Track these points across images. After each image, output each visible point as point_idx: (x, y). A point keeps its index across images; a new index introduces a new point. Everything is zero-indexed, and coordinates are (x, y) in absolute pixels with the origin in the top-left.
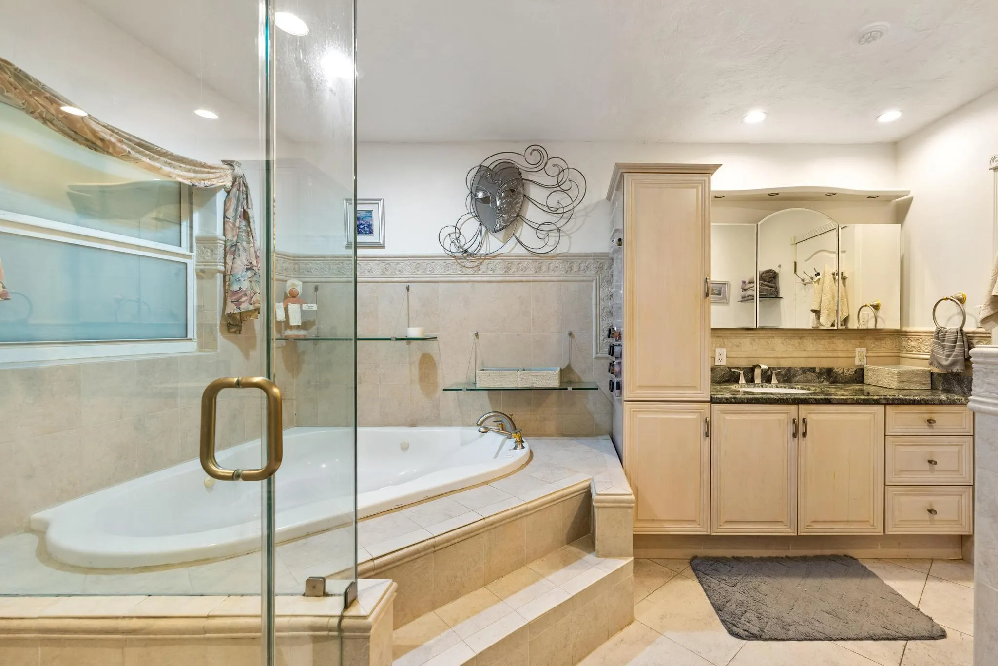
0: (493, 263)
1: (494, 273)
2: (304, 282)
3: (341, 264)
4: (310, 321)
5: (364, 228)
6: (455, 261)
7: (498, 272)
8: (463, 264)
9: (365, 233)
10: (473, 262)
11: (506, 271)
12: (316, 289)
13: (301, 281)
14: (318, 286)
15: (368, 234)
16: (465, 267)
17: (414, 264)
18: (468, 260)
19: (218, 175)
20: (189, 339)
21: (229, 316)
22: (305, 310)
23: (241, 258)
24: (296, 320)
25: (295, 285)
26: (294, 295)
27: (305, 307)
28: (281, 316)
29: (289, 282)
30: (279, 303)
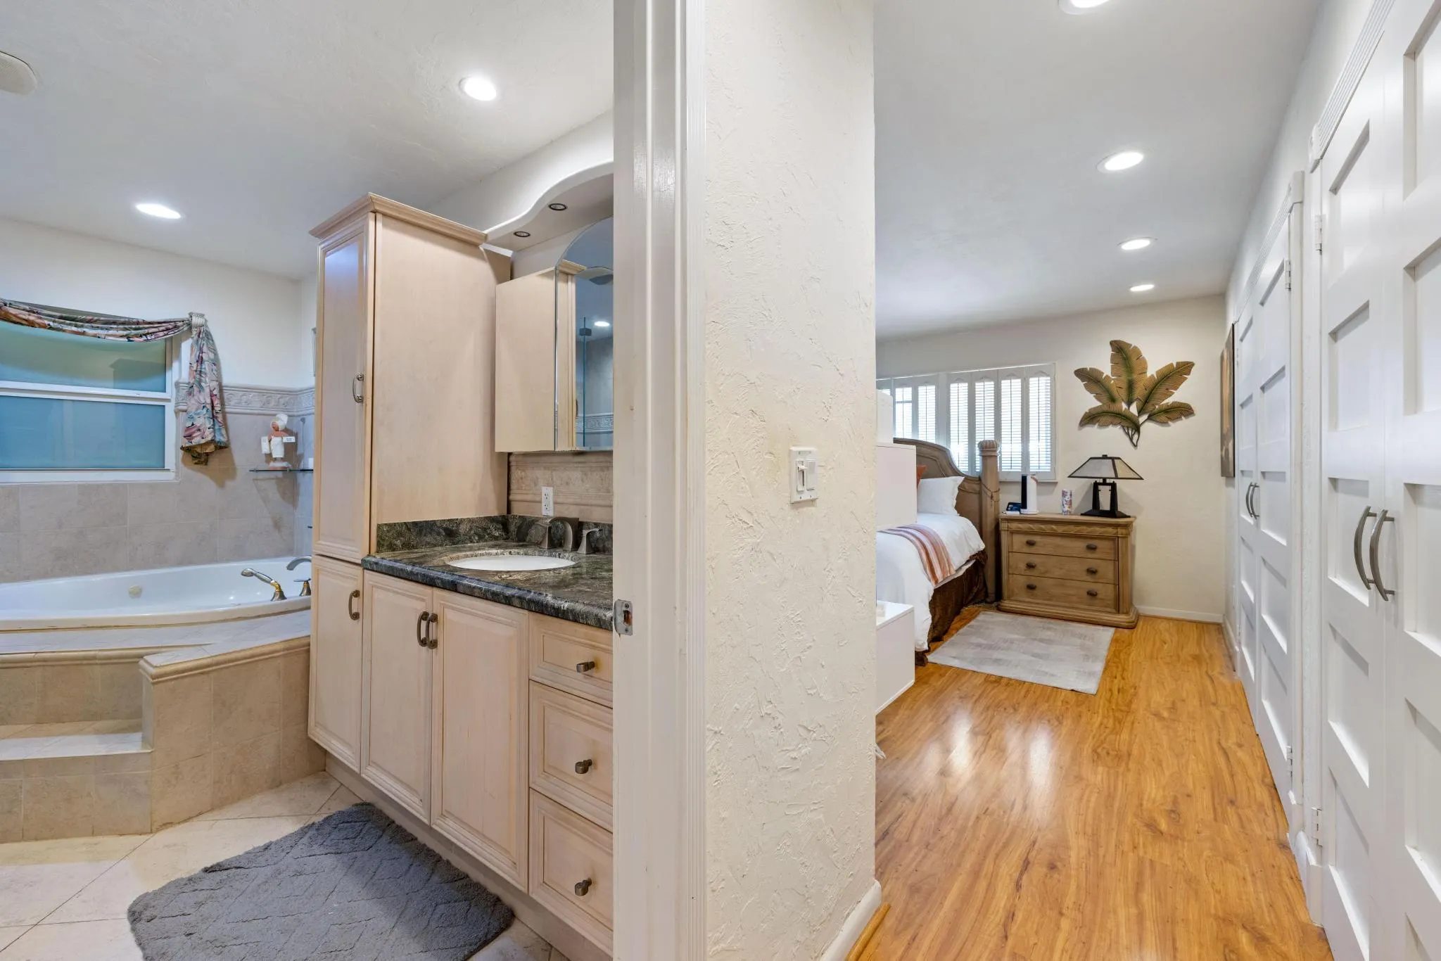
2: (289, 416)
12: (303, 420)
13: (287, 415)
14: (304, 418)
19: (162, 328)
20: (169, 470)
21: (187, 450)
22: (288, 443)
23: (196, 398)
24: (278, 452)
25: (279, 419)
26: (277, 429)
27: (286, 439)
28: (265, 448)
29: (277, 416)
30: (266, 435)
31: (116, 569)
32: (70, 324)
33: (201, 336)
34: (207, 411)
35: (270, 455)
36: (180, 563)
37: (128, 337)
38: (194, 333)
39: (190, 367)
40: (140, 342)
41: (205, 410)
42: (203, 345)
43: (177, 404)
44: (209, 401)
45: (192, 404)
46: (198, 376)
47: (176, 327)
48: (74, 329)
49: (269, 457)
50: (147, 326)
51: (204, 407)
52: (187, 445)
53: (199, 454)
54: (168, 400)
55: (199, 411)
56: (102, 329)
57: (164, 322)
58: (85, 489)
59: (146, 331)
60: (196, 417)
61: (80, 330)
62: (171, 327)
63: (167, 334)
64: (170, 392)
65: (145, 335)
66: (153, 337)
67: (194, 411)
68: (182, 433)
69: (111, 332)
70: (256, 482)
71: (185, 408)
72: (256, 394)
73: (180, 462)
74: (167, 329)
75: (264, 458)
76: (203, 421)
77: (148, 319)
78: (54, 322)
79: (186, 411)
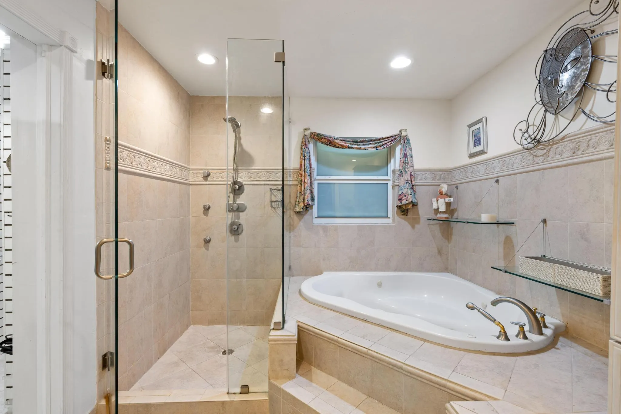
0: (560, 146)
1: (562, 157)
2: (448, 185)
3: (466, 170)
4: (455, 209)
5: (477, 142)
6: (529, 152)
7: (566, 155)
8: (535, 154)
9: (478, 145)
10: (543, 149)
11: (574, 153)
12: (457, 187)
13: (447, 184)
14: (458, 186)
15: (479, 145)
16: (536, 156)
17: (502, 162)
18: (539, 149)
19: (389, 141)
20: (389, 218)
21: (399, 207)
22: (448, 202)
23: (403, 177)
24: (443, 208)
25: (442, 187)
26: (441, 193)
27: (447, 200)
28: (435, 206)
29: (441, 186)
30: (434, 198)
31: (371, 270)
32: (355, 144)
33: (405, 142)
34: (409, 185)
35: (438, 209)
36: (396, 270)
37: (376, 147)
38: (402, 141)
39: (400, 160)
40: (381, 149)
41: (408, 184)
42: (407, 147)
43: (394, 182)
44: (410, 179)
45: (402, 181)
46: (404, 165)
47: (395, 139)
48: (357, 146)
49: (437, 211)
50: (384, 140)
51: (407, 182)
52: (400, 205)
53: (404, 209)
54: (389, 180)
55: (405, 185)
56: (366, 145)
57: (390, 137)
58: (361, 228)
59: (383, 143)
60: (403, 188)
61: (359, 147)
62: (393, 139)
63: (391, 144)
64: (390, 176)
65: (383, 145)
66: (386, 146)
67: (402, 185)
68: (397, 198)
69: (370, 146)
70: (429, 225)
71: (398, 184)
72: (429, 173)
73: (396, 215)
74: (392, 141)
75: (433, 212)
76: (406, 191)
77: (384, 136)
78: (350, 144)
79: (398, 185)
